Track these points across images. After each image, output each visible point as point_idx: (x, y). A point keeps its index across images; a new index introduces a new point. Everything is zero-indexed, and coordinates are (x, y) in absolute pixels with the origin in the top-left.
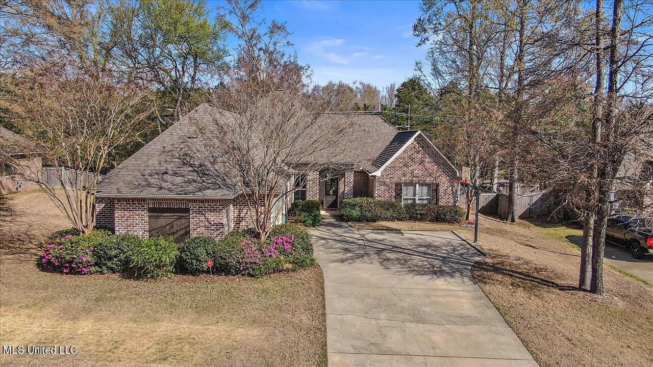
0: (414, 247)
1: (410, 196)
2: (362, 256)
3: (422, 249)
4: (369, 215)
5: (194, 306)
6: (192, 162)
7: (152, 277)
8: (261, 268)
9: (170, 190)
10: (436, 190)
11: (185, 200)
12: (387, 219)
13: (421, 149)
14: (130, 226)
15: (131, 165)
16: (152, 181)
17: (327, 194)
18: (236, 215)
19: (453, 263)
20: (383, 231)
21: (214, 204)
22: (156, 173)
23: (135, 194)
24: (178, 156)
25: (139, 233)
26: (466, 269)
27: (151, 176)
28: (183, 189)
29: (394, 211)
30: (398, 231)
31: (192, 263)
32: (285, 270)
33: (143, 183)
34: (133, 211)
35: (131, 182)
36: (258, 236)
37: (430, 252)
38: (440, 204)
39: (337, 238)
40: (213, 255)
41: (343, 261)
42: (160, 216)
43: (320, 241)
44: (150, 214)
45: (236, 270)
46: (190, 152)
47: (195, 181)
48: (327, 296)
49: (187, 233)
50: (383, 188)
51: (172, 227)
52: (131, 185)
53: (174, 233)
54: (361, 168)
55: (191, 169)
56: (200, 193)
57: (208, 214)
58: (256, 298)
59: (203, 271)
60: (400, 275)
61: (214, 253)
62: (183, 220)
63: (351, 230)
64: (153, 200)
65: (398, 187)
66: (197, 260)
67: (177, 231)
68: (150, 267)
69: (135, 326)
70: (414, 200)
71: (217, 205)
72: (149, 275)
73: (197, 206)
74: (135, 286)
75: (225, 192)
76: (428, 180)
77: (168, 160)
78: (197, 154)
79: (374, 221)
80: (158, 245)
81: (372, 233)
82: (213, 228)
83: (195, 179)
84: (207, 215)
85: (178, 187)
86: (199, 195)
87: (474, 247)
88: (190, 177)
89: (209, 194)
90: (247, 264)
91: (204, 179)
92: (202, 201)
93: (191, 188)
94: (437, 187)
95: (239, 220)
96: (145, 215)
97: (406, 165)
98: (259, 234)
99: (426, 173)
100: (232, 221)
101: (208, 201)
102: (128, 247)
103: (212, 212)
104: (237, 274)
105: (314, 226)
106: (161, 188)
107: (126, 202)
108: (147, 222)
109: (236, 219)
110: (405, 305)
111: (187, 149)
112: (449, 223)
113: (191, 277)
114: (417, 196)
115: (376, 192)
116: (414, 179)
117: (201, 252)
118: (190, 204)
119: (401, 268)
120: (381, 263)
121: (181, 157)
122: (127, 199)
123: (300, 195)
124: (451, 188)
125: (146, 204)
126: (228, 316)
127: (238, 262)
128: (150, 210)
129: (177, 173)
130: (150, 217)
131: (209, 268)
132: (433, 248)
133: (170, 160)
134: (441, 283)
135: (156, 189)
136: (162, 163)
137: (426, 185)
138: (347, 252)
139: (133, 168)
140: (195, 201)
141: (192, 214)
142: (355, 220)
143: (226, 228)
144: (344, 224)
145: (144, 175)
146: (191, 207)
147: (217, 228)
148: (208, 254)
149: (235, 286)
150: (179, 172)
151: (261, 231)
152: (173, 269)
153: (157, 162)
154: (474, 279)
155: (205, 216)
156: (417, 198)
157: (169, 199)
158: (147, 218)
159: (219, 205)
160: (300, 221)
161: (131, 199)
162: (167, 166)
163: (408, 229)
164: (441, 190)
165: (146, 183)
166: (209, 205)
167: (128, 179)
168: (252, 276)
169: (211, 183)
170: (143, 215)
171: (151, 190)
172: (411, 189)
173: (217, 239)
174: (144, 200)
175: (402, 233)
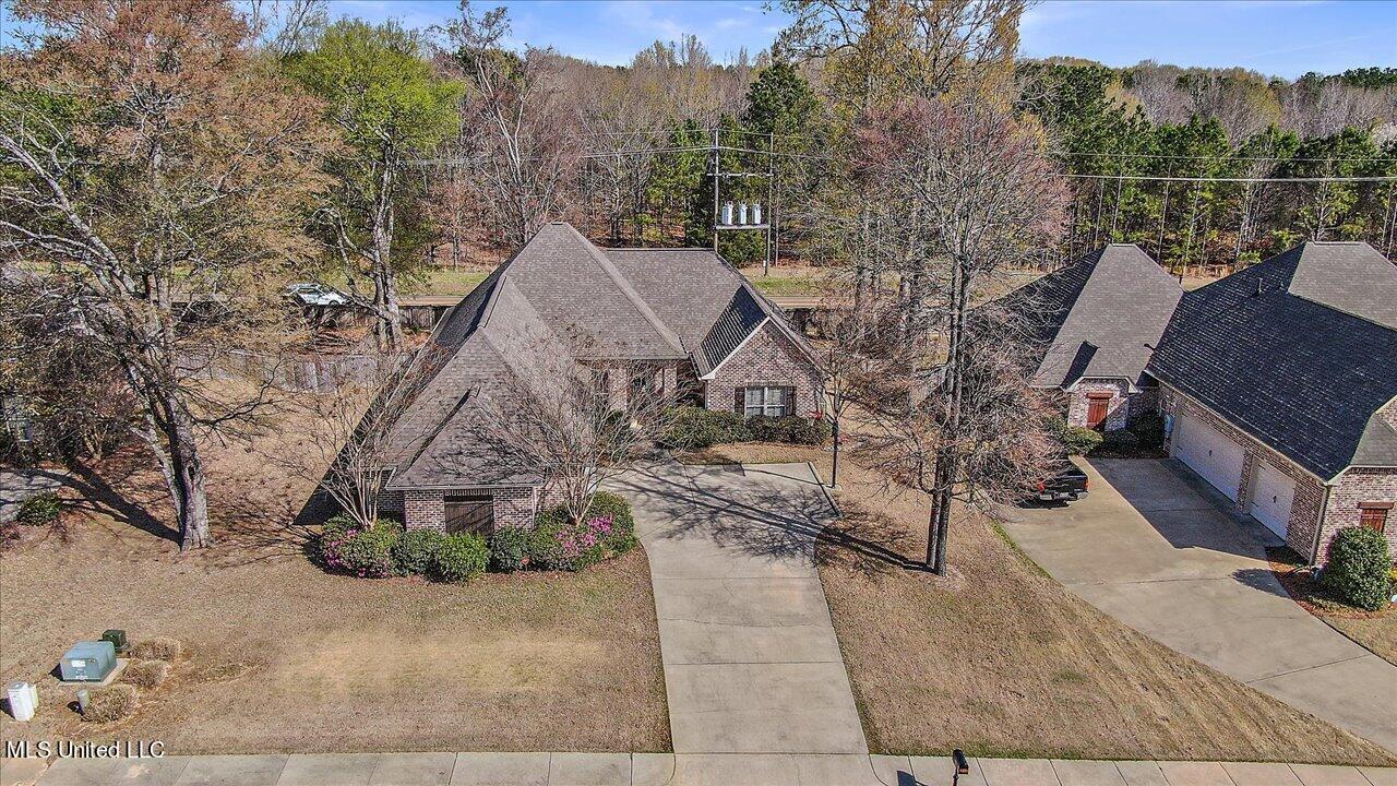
0: (756, 501)
1: (756, 404)
2: (693, 527)
3: (765, 506)
6: (488, 437)
8: (581, 562)
9: (470, 477)
10: (793, 396)
13: (771, 340)
16: (446, 465)
19: (797, 531)
20: (719, 468)
22: (448, 454)
23: (431, 486)
24: (470, 429)
25: (435, 525)
26: (811, 542)
27: (443, 458)
28: (484, 474)
29: (734, 430)
30: (739, 467)
31: (506, 562)
32: (606, 560)
33: (436, 468)
34: (427, 501)
35: (421, 468)
37: (773, 511)
38: (798, 414)
39: (660, 488)
40: (528, 552)
41: (670, 535)
42: (459, 505)
43: (639, 496)
44: (447, 503)
45: (555, 567)
46: (483, 422)
47: (496, 463)
48: (656, 595)
49: (491, 522)
50: (718, 395)
51: (473, 516)
52: (422, 472)
53: (475, 523)
55: (489, 446)
56: (507, 481)
60: (734, 558)
62: (486, 508)
63: (676, 468)
65: (741, 394)
67: (480, 520)
70: (764, 409)
73: (501, 492)
74: (449, 592)
75: (534, 477)
76: (781, 382)
77: (459, 434)
79: (707, 446)
81: (704, 472)
82: (520, 515)
83: (496, 459)
84: (513, 502)
85: (479, 471)
86: (506, 484)
87: (829, 499)
88: (490, 458)
89: (517, 481)
90: (567, 559)
91: (507, 460)
93: (494, 473)
94: (794, 391)
96: (441, 505)
97: (750, 363)
98: (574, 519)
99: (778, 373)
106: (459, 474)
108: (443, 512)
110: (735, 602)
113: (505, 576)
114: (766, 403)
115: (709, 400)
116: (762, 381)
118: (493, 492)
119: (737, 544)
120: (714, 537)
121: (474, 430)
122: (421, 490)
124: (812, 392)
125: (442, 493)
127: (557, 559)
128: (447, 500)
129: (473, 453)
130: (446, 506)
131: (524, 565)
132: (778, 503)
133: (462, 435)
134: (778, 567)
135: (453, 476)
137: (779, 388)
138: (673, 517)
141: (496, 502)
144: (667, 455)
146: (494, 495)
147: (525, 515)
148: (523, 552)
149: (557, 586)
150: (476, 450)
151: (576, 517)
154: (815, 558)
156: (765, 406)
158: (443, 508)
161: (426, 490)
162: (460, 443)
163: (751, 460)
164: (799, 394)
165: (439, 468)
168: (571, 570)
169: (516, 466)
170: (438, 505)
171: (448, 478)
172: (757, 394)
175: (743, 470)
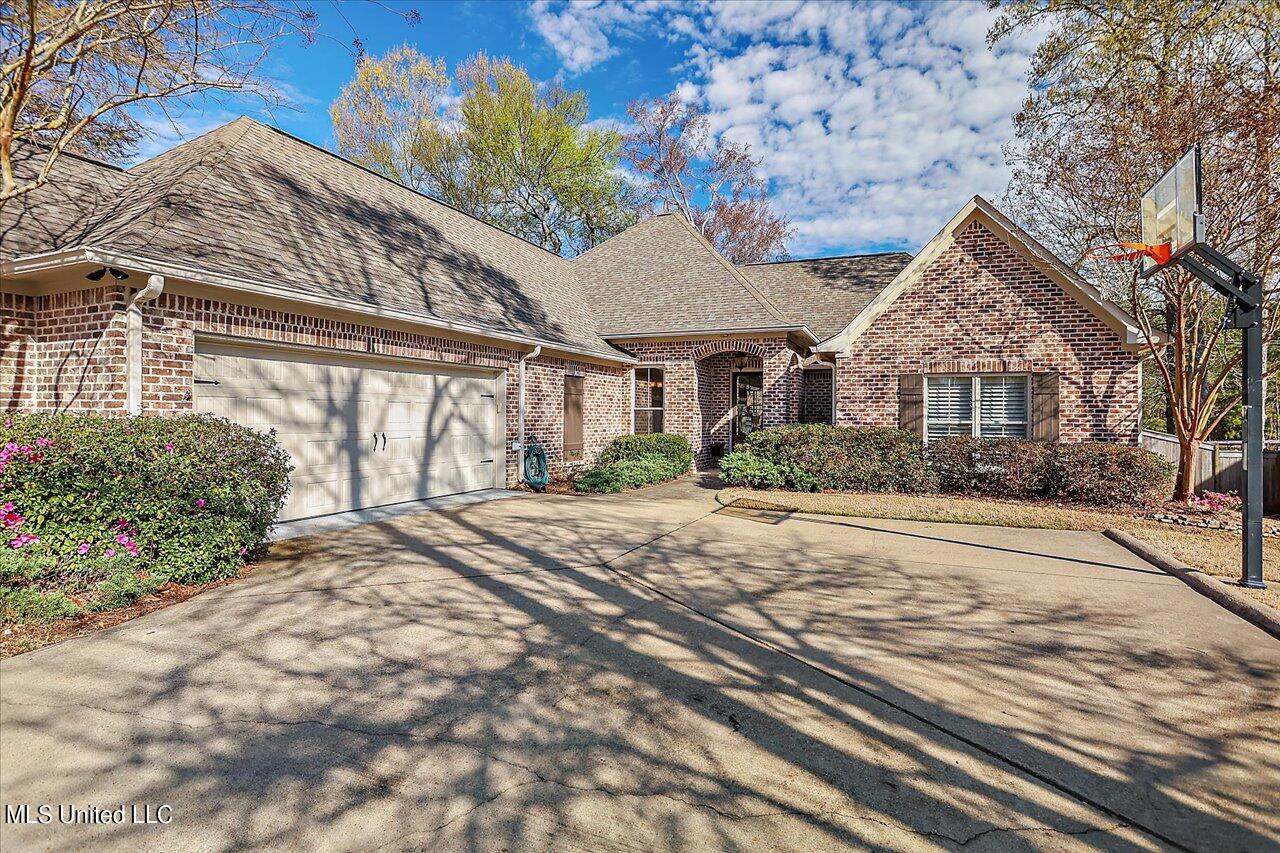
1: (954, 416)
12: (856, 485)
50: (859, 392)
65: (912, 391)
70: (971, 429)
76: (1015, 363)
79: (814, 489)
97: (935, 319)
99: (1006, 341)
114: (976, 416)
115: (840, 406)
116: (965, 361)
123: (652, 423)
137: (1011, 377)
156: (976, 423)
164: (1067, 396)
172: (954, 394)
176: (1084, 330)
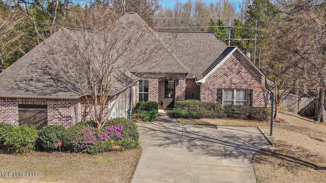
0: (220, 137)
1: (229, 99)
2: (176, 143)
3: (225, 139)
4: (194, 113)
5: (44, 171)
6: (50, 72)
7: (19, 152)
8: (96, 148)
9: (33, 92)
10: (251, 95)
11: (44, 99)
12: (208, 117)
13: (238, 62)
14: (6, 117)
15: (8, 74)
16: (21, 85)
17: (166, 97)
18: (83, 110)
19: (243, 149)
20: (202, 126)
21: (65, 102)
22: (24, 80)
23: (9, 95)
24: (40, 68)
25: (12, 122)
26: (251, 153)
27: (21, 81)
28: (43, 91)
29: (215, 111)
30: (215, 126)
31: (47, 144)
32: (114, 150)
33: (15, 87)
34: (8, 106)
35: (6, 86)
36: (95, 125)
37: (230, 141)
38: (254, 105)
39: (164, 130)
40: (61, 138)
41: (160, 145)
42: (27, 110)
43: (150, 132)
44: (20, 109)
45: (78, 149)
46: (49, 65)
47: (51, 86)
48: (138, 167)
49: (46, 123)
50: (207, 92)
51: (35, 118)
52: (7, 88)
53: (36, 123)
54: (194, 77)
55: (49, 77)
56: (55, 95)
57: (61, 109)
58: (87, 167)
59: (55, 150)
60: (197, 156)
61: (62, 136)
62: (43, 114)
63: (177, 125)
64: (22, 99)
65: (220, 92)
66: (50, 141)
67: (39, 121)
68: (17, 145)
69: (3, 180)
70: (233, 102)
71: (66, 103)
72: (17, 151)
73: (52, 103)
74: (7, 158)
75: (73, 93)
76: (244, 87)
77: (34, 70)
78: (54, 67)
79: (198, 118)
80: (23, 130)
81: (193, 127)
82: (64, 119)
83: (52, 84)
84: (59, 110)
85: (40, 90)
86: (54, 96)
87: (267, 139)
88: (48, 83)
89: (61, 95)
90: (85, 145)
91: (58, 84)
92: (56, 100)
93: (48, 91)
94: (251, 92)
95: (85, 114)
96: (16, 109)
97: (226, 75)
98: (97, 124)
99: (242, 81)
100: (80, 115)
101: (60, 100)
102: (3, 131)
103: (63, 108)
104: (79, 152)
105: (150, 121)
106: (28, 90)
107: (3, 100)
108: (17, 115)
109: (83, 113)
110: (190, 174)
111: (47, 62)
112: (259, 121)
113: (46, 153)
114: (235, 99)
115: (202, 96)
116: (233, 86)
117: (53, 135)
118: (47, 102)
119: (201, 151)
120: (188, 148)
121: (43, 68)
122: (3, 98)
123: (144, 97)
124: (262, 93)
125: (17, 102)
126: (66, 177)
127: (79, 143)
128: (20, 106)
129: (39, 80)
130: (19, 111)
131: (59, 147)
132: (234, 139)
133: (35, 71)
134: (225, 162)
135: (23, 91)
136: (29, 72)
137: (243, 90)
138: (166, 139)
139: (9, 76)
140: (51, 100)
141: (49, 109)
142: (183, 117)
143: (74, 120)
144: (174, 120)
145: (16, 81)
146: (48, 104)
147: (66, 119)
148: (58, 137)
149: (75, 159)
150: (41, 79)
151: (98, 122)
152: (34, 147)
153: (25, 72)
154: (252, 160)
155: (58, 111)
156: (235, 100)
157: (33, 99)
158: (17, 112)
159: (68, 103)
160: (140, 117)
161: (6, 98)
162: (33, 74)
163: (223, 124)
164: (255, 95)
165: (17, 87)
166: (61, 103)
167: (5, 83)
168: (89, 153)
169: (63, 87)
170: (15, 110)
171: (20, 91)
172: (230, 93)
173: (67, 128)
174: (15, 99)
175: (217, 127)
176: (259, 80)
